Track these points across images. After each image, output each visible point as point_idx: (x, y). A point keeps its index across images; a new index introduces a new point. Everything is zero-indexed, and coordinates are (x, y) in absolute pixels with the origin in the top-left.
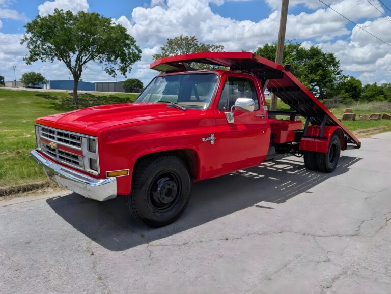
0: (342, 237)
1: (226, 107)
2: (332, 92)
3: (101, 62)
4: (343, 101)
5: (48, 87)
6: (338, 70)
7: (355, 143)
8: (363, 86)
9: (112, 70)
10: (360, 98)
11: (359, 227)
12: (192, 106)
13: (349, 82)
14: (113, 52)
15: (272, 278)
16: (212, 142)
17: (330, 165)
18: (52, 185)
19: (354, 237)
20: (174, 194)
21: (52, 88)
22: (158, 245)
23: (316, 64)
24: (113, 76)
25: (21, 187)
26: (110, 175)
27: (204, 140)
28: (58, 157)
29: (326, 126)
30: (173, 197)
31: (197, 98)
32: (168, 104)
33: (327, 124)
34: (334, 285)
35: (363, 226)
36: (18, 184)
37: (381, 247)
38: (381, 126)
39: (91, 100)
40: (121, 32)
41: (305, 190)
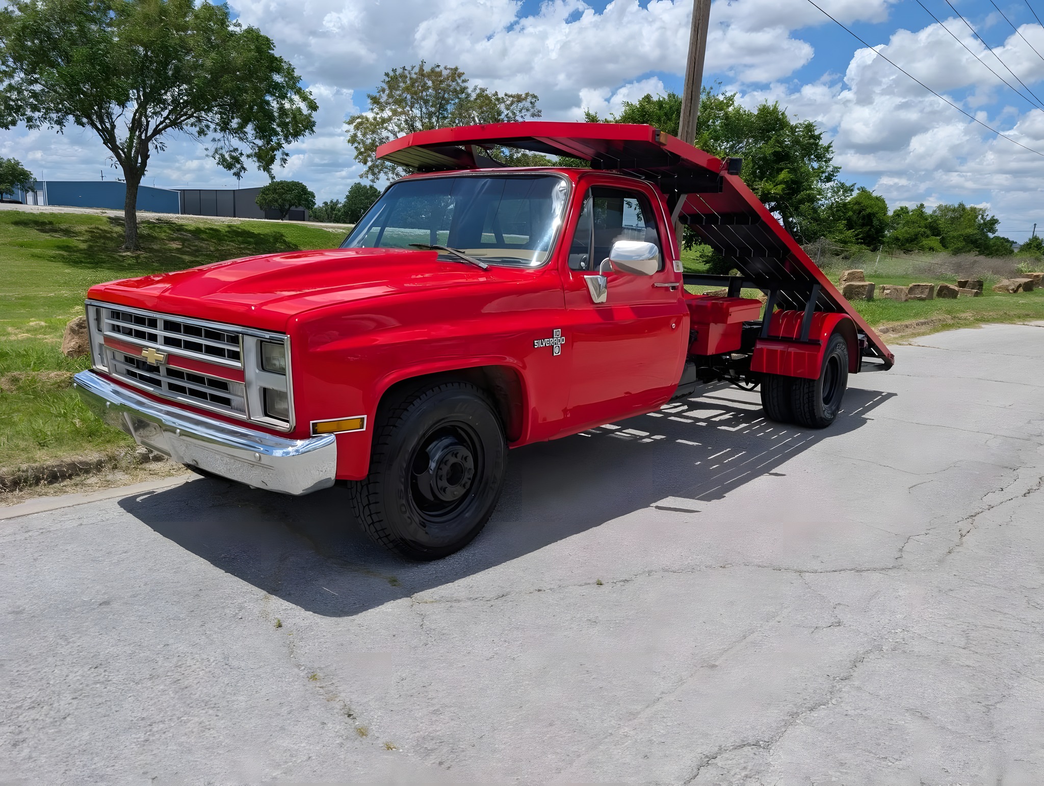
0: (864, 574)
1: (588, 264)
2: (815, 227)
3: (201, 132)
4: (842, 251)
5: (41, 199)
6: (830, 169)
7: (881, 355)
8: (890, 213)
9: (232, 157)
10: (883, 243)
11: (901, 550)
12: (504, 260)
13: (857, 202)
14: (236, 107)
15: (717, 663)
16: (557, 351)
17: (824, 410)
18: (124, 464)
19: (890, 571)
20: (467, 478)
21: (51, 202)
22: (436, 601)
23: (775, 154)
24: (235, 174)
25: (41, 470)
26: (319, 428)
27: (538, 344)
28: (165, 386)
29: (818, 314)
30: (464, 486)
31: (499, 237)
32: (441, 252)
33: (817, 308)
34: (855, 674)
35: (908, 548)
36: (35, 461)
37: (951, 593)
38: (935, 316)
39: (173, 240)
40: (259, 50)
41: (766, 470)
